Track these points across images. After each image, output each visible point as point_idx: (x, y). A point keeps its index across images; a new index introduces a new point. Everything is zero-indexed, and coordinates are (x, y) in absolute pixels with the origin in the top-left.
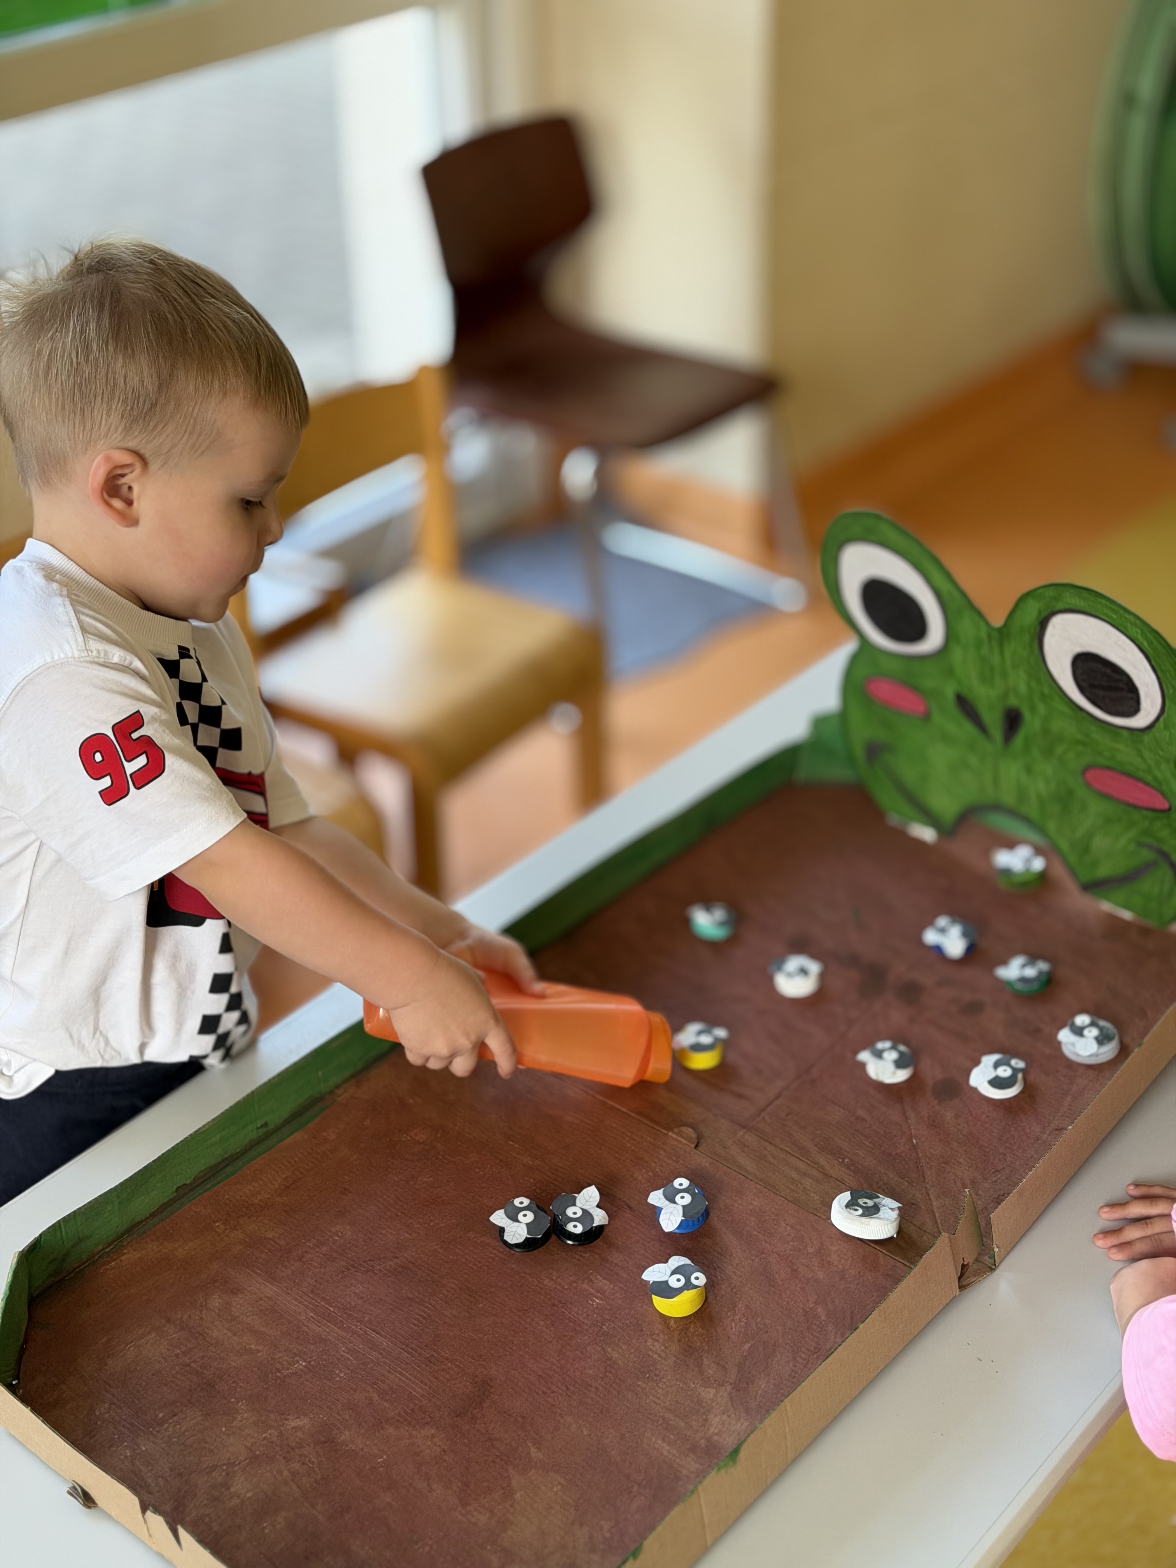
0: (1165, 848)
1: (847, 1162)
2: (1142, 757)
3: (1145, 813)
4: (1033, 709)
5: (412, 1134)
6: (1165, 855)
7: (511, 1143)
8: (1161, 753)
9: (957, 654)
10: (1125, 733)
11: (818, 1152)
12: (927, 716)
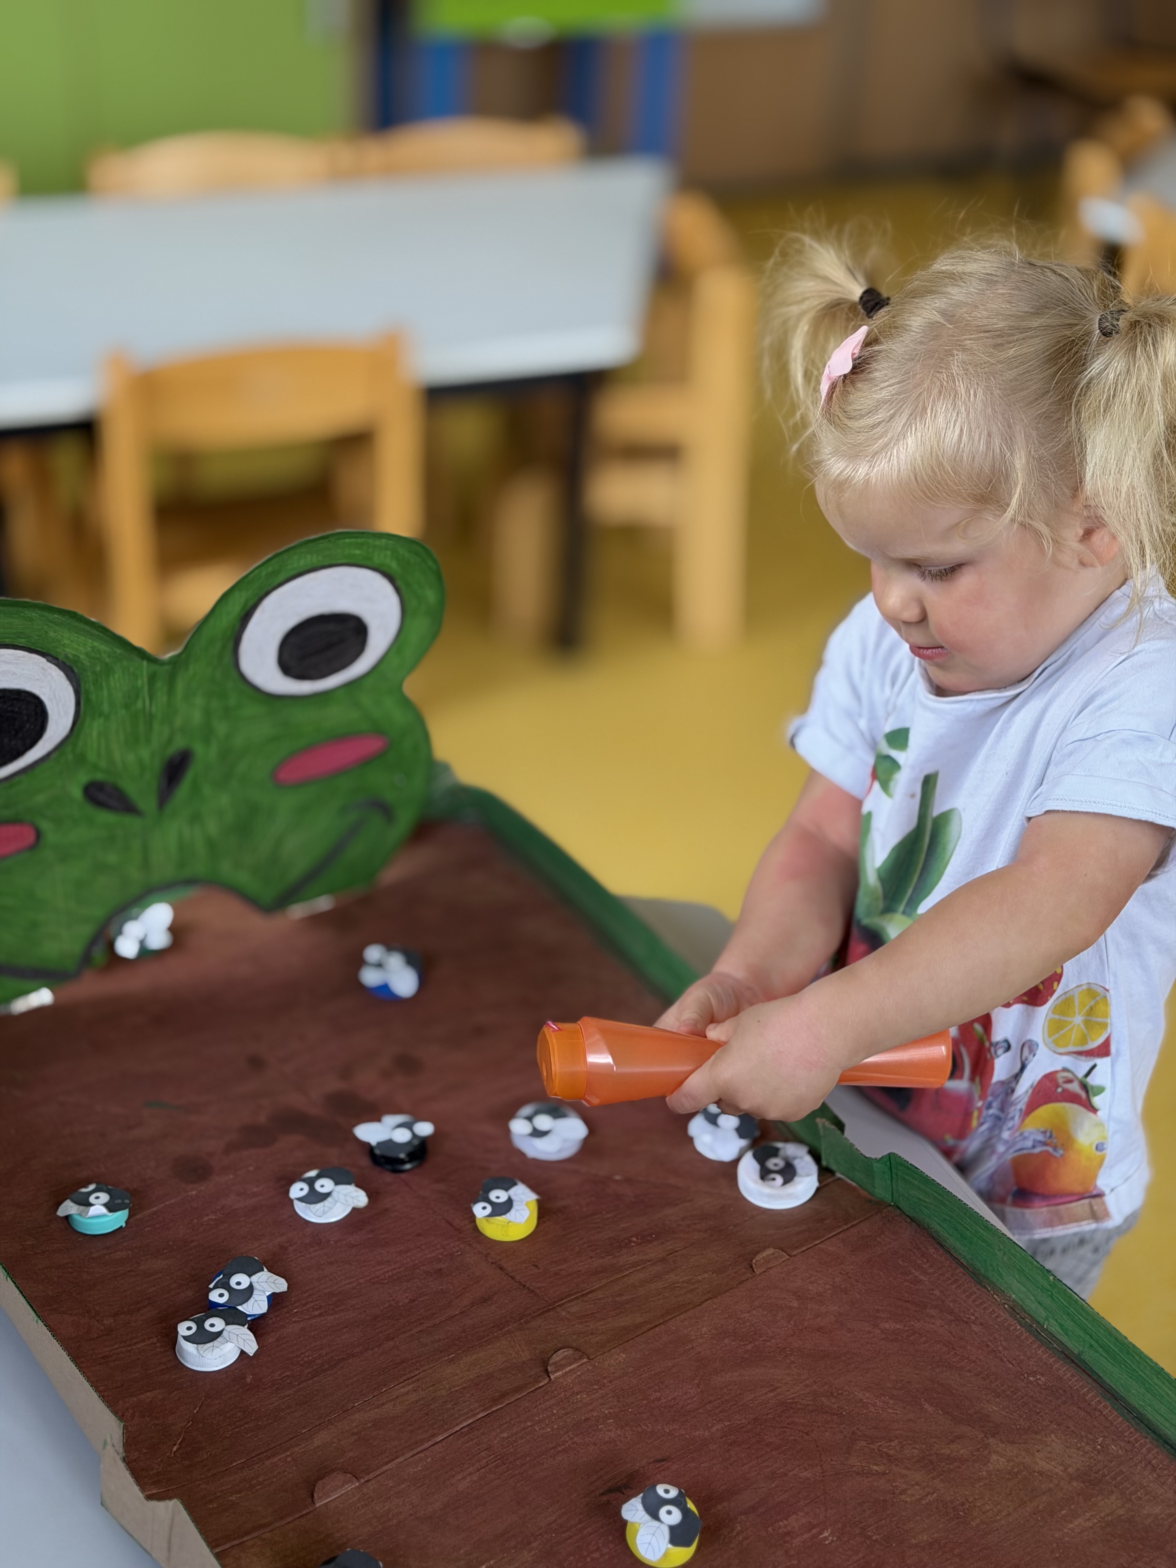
0: (378, 795)
4: (209, 736)
6: (376, 804)
10: (341, 692)
12: (35, 844)
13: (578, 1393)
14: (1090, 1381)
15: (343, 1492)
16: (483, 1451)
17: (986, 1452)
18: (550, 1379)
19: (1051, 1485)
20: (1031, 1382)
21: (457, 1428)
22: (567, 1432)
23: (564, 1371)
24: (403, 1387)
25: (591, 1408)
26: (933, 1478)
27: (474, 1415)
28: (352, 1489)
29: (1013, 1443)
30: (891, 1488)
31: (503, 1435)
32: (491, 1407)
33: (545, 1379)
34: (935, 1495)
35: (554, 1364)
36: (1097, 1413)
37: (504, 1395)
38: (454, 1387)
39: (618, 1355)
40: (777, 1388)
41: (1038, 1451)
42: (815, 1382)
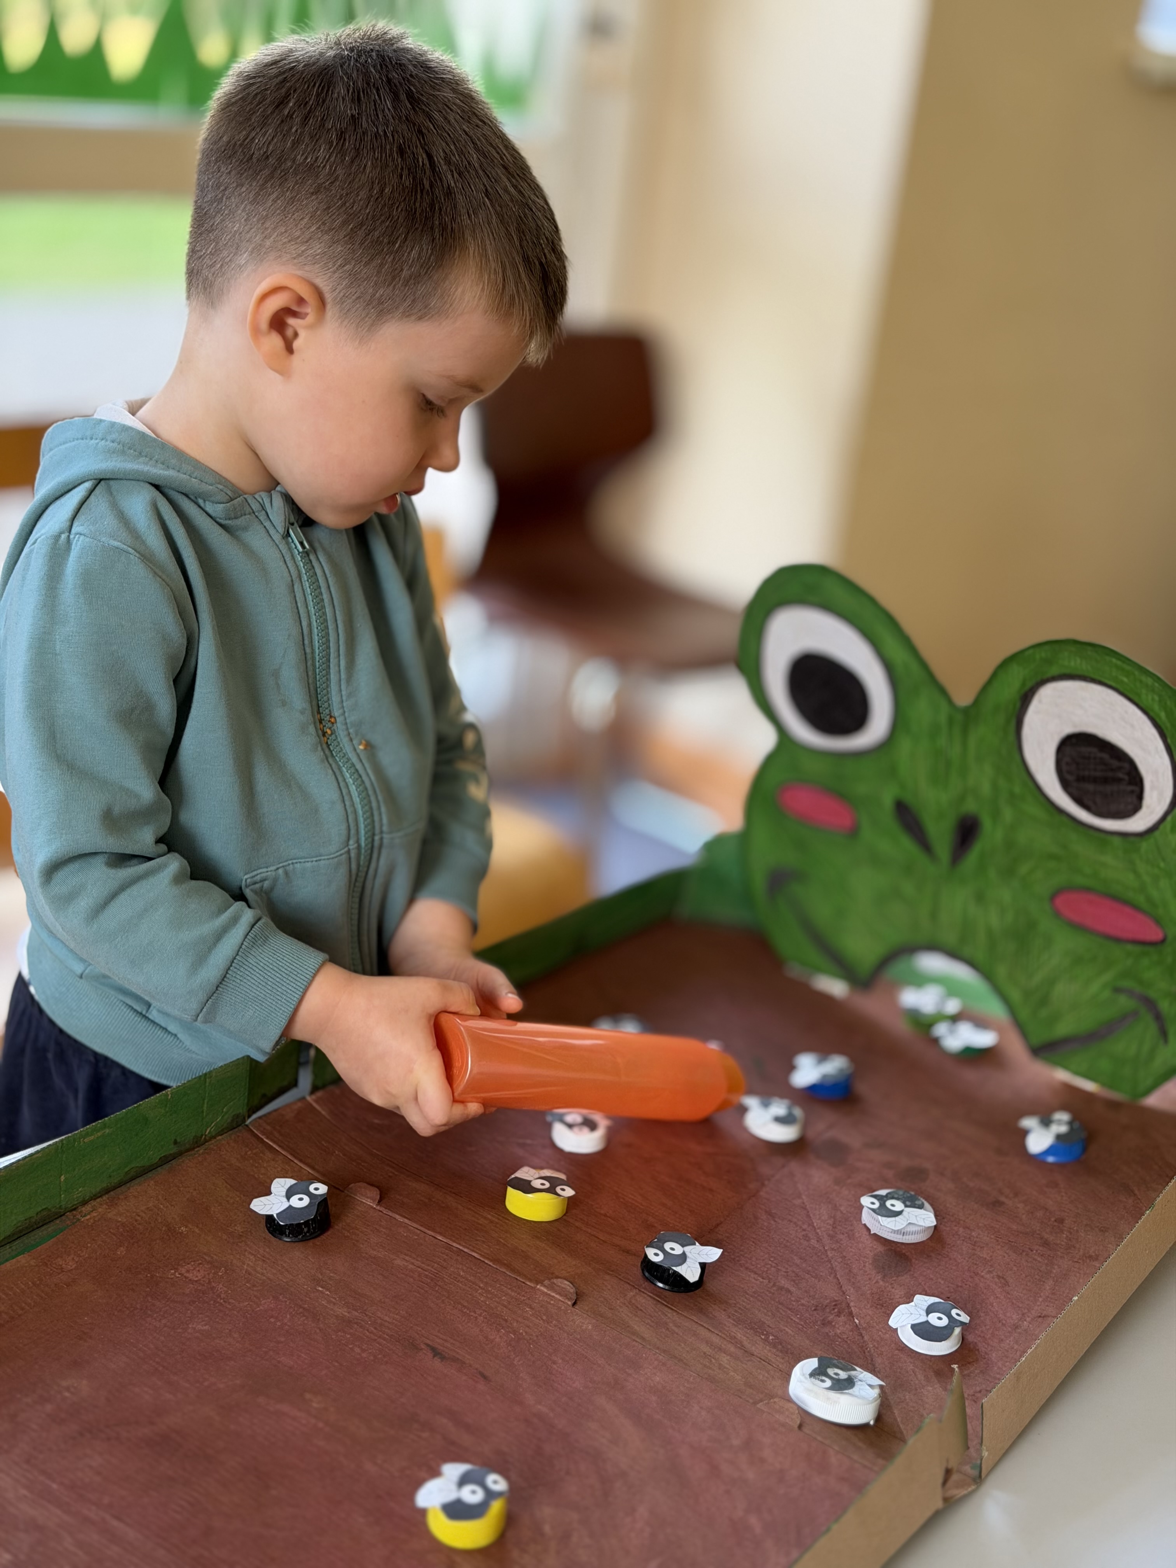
0: (1152, 994)
1: (772, 1339)
2: (1135, 872)
3: (1130, 947)
4: (996, 814)
5: (183, 1271)
6: (1150, 1004)
7: (320, 1289)
8: (1162, 865)
9: (905, 746)
10: (1117, 841)
11: (733, 1324)
12: (853, 831)
15: (367, 1202)
18: (536, 1287)
21: (455, 1245)
23: (549, 1292)
28: (369, 1205)
32: (489, 1259)
33: (535, 1283)
35: (552, 1283)
37: (505, 1264)
39: (589, 1323)
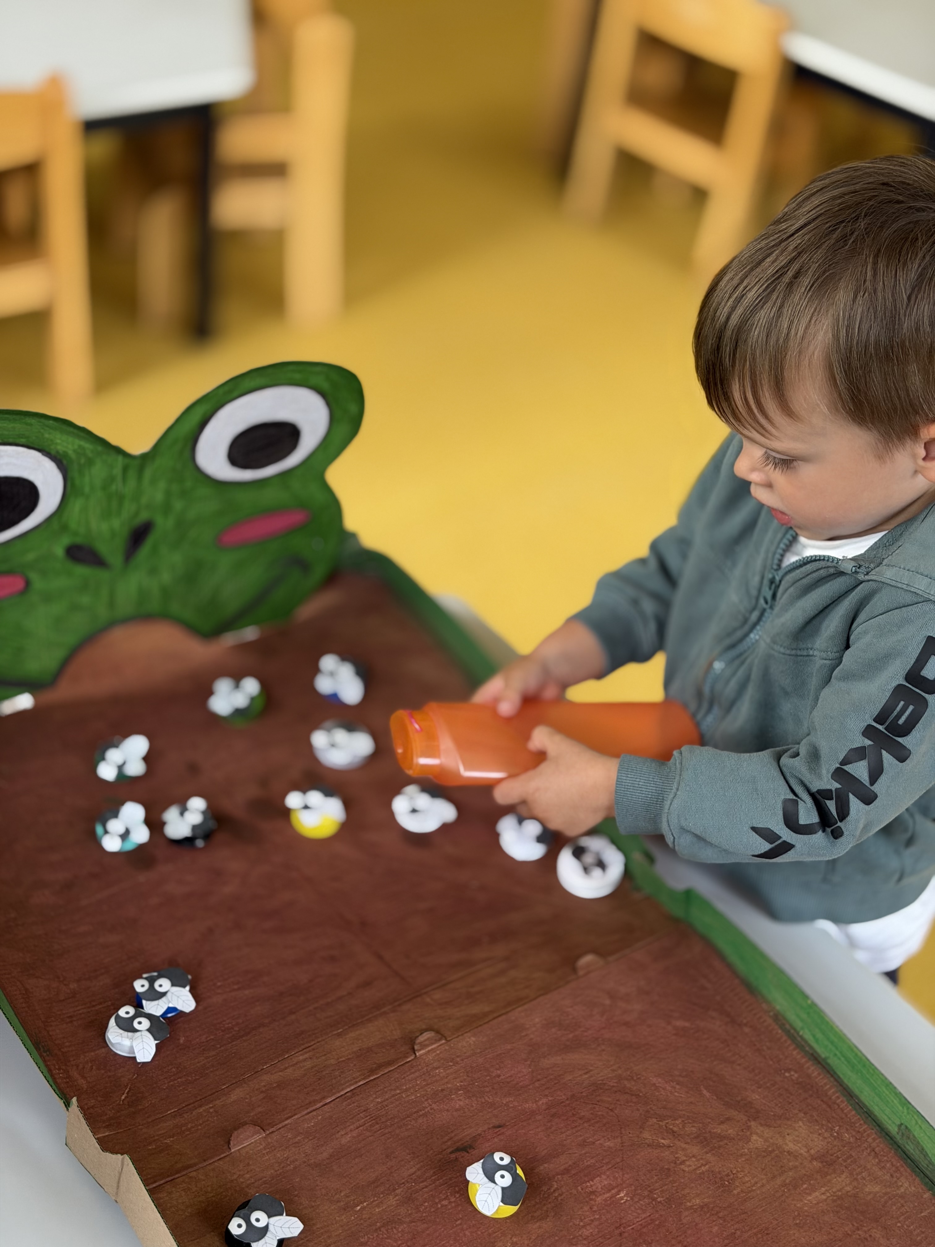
2: (289, 489)
4: (168, 511)
12: (24, 589)
13: (437, 1068)
14: (832, 1079)
15: (253, 1141)
16: (361, 1113)
17: (749, 1133)
18: (416, 1056)
19: (797, 1164)
20: (786, 1077)
21: (342, 1093)
22: (427, 1100)
23: (427, 1050)
24: (301, 1055)
25: (446, 1080)
26: (707, 1153)
27: (356, 1082)
28: (260, 1138)
29: (769, 1126)
30: (674, 1159)
31: (377, 1100)
32: (369, 1076)
33: (411, 1055)
34: (707, 1166)
35: (420, 1043)
36: (836, 1107)
37: (380, 1066)
38: (341, 1058)
39: (469, 1038)
40: (591, 1071)
41: (788, 1134)
42: (620, 1067)
